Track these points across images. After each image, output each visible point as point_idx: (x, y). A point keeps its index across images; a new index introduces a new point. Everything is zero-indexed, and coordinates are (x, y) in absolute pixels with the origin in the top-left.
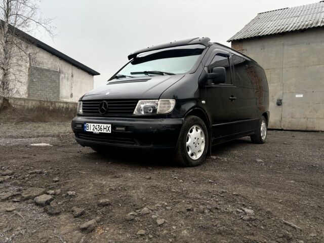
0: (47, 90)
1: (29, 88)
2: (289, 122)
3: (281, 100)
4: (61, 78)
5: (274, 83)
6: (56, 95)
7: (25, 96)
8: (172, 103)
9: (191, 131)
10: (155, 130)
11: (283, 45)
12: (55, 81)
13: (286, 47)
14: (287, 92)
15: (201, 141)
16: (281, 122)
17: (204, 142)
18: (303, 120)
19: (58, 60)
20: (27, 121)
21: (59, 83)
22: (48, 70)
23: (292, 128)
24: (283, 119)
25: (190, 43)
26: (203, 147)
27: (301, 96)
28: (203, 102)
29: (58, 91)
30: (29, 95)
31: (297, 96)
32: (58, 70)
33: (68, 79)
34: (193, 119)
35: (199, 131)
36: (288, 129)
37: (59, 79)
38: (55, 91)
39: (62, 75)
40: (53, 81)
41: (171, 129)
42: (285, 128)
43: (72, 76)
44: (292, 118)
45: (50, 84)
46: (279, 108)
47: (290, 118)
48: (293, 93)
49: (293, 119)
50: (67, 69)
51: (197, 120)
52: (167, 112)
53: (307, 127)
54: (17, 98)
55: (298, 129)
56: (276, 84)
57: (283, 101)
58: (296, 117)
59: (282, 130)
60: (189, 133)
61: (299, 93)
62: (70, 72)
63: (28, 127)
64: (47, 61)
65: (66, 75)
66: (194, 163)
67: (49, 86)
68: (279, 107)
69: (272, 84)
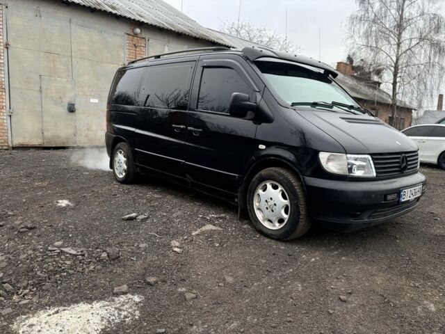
2: (86, 136)
3: (73, 105)
11: (70, 22)
14: (81, 93)
16: (75, 136)
24: (78, 132)
27: (96, 101)
31: (92, 100)
36: (85, 145)
42: (80, 145)
44: (88, 130)
46: (72, 116)
47: (86, 131)
48: (88, 96)
49: (90, 132)
56: (65, 80)
57: (76, 106)
58: (93, 129)
59: (78, 147)
61: (94, 97)
68: (71, 114)
69: (59, 79)
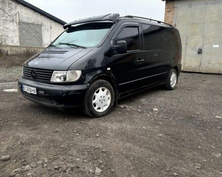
0: (33, 39)
1: (20, 38)
2: (207, 67)
3: (201, 50)
4: (42, 29)
5: (197, 35)
6: (39, 43)
7: (18, 44)
8: (79, 73)
9: (98, 92)
10: (64, 95)
12: (38, 32)
13: (208, 5)
14: (207, 43)
15: (107, 98)
16: (200, 66)
17: (110, 98)
18: (217, 66)
19: (39, 15)
20: (15, 66)
21: (41, 33)
22: (33, 24)
23: (208, 72)
24: (202, 65)
25: (103, 19)
26: (109, 102)
27: (218, 46)
28: (109, 69)
29: (42, 40)
30: (20, 43)
31: (214, 46)
32: (40, 24)
33: (48, 30)
34: (99, 83)
35: (106, 90)
36: (205, 72)
37: (41, 31)
38: (39, 40)
39: (43, 28)
40: (37, 32)
41: (77, 93)
42: (202, 72)
43: (51, 28)
44: (209, 63)
45: (34, 35)
46: (200, 55)
47: (207, 64)
48: (211, 44)
49: (210, 65)
50: (47, 23)
51: (103, 83)
52: (74, 80)
53: (219, 71)
54: (12, 46)
55: (213, 72)
56: (199, 36)
57: (203, 50)
58: (212, 63)
59: (200, 73)
60: (95, 94)
61: (216, 44)
62: (49, 24)
63: (14, 71)
64: (31, 17)
65: (47, 28)
66: (100, 114)
67: (34, 36)
